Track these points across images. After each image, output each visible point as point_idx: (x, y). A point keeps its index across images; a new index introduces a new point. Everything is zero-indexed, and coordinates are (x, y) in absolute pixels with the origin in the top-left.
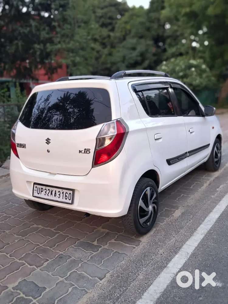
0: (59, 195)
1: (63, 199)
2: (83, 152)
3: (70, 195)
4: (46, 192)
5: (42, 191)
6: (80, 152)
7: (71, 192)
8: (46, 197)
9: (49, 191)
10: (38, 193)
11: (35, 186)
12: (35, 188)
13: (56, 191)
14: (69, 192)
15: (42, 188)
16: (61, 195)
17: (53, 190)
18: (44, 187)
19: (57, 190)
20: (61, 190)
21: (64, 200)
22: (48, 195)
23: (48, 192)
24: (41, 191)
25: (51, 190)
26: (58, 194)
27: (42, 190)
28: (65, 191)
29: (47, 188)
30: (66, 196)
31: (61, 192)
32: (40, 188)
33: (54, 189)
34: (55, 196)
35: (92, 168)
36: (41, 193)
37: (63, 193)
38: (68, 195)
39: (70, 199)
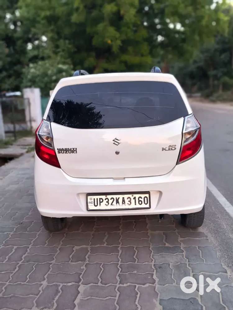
0: (130, 201)
1: (135, 204)
2: (167, 149)
3: (146, 199)
4: (108, 202)
5: (102, 202)
6: (163, 149)
7: (147, 195)
8: (109, 207)
9: (112, 200)
10: (96, 204)
11: (89, 197)
12: (89, 200)
13: (123, 198)
14: (143, 196)
15: (100, 199)
16: (133, 201)
17: (119, 198)
18: (104, 197)
19: (126, 196)
20: (130, 196)
21: (138, 206)
22: (112, 204)
23: (110, 201)
24: (100, 202)
25: (116, 198)
26: (127, 201)
27: (101, 200)
28: (137, 196)
29: (109, 197)
30: (139, 201)
31: (132, 198)
32: (97, 199)
33: (121, 197)
34: (123, 203)
35: (176, 165)
36: (100, 205)
37: (135, 198)
38: (142, 200)
39: (146, 202)
